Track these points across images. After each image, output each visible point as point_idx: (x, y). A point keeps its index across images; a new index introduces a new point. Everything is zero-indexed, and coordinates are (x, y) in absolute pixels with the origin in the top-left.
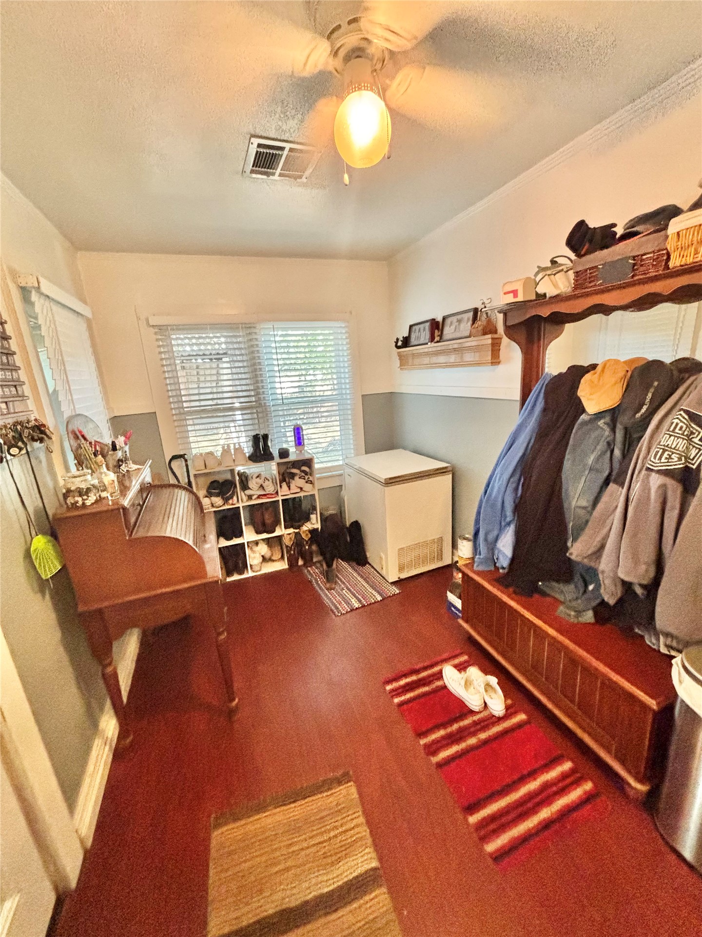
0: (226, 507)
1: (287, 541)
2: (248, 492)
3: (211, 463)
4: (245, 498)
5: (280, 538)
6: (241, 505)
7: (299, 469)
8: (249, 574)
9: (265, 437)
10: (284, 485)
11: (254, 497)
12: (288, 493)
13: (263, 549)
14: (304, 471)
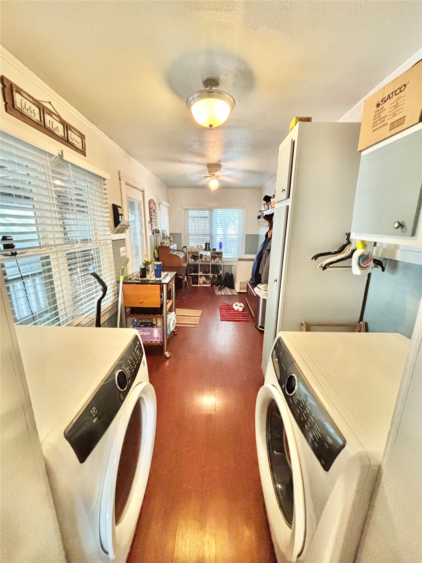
0: (195, 263)
1: (211, 277)
2: (202, 259)
3: (193, 249)
4: (201, 261)
5: (209, 276)
6: (199, 263)
7: (218, 255)
8: (199, 285)
9: (209, 244)
10: (213, 259)
11: (203, 262)
12: (214, 262)
13: (204, 279)
14: (219, 256)
